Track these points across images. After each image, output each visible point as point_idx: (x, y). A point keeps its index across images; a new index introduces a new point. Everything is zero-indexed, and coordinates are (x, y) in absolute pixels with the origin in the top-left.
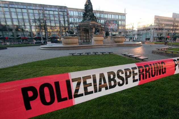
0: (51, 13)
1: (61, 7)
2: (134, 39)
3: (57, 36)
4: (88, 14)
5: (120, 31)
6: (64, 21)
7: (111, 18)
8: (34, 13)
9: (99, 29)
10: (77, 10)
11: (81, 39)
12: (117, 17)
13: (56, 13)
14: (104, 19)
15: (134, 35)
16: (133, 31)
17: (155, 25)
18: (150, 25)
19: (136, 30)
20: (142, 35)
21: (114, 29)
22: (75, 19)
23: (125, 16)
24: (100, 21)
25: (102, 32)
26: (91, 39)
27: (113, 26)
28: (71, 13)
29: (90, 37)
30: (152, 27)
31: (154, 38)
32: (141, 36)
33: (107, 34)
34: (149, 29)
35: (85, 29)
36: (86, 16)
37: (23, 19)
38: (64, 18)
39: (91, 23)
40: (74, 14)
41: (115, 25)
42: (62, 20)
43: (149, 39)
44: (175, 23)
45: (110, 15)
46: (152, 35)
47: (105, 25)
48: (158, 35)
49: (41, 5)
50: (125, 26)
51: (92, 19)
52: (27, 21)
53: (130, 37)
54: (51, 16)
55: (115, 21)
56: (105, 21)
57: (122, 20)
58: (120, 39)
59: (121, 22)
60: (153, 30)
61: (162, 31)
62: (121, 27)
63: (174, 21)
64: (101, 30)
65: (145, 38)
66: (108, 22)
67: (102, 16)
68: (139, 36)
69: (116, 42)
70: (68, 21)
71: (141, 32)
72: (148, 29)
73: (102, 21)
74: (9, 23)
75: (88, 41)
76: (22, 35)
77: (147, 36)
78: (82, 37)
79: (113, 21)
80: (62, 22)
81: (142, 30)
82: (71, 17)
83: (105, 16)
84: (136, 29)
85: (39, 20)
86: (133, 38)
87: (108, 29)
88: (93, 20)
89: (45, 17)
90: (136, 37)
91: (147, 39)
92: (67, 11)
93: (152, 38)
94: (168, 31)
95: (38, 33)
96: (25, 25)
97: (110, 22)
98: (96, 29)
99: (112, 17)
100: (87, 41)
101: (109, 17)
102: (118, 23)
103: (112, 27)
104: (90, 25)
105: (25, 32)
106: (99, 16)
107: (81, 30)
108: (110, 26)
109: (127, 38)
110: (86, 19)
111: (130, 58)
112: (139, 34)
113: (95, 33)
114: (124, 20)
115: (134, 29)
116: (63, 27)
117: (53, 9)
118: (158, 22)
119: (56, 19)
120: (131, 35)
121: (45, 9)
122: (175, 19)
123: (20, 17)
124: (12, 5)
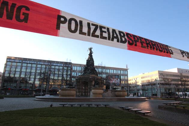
0: (57, 67)
1: (66, 63)
2: (139, 95)
3: (57, 88)
4: (89, 68)
5: (122, 85)
6: (67, 74)
7: (112, 73)
8: (41, 68)
9: (99, 82)
10: (80, 65)
11: (79, 92)
12: (119, 72)
13: (61, 68)
14: (106, 73)
15: (138, 90)
16: (136, 86)
17: (160, 80)
18: (155, 80)
19: (141, 84)
20: (147, 90)
21: (116, 83)
22: (78, 73)
23: (127, 71)
24: (102, 76)
25: (102, 86)
26: (90, 93)
27: (115, 80)
28: (74, 68)
29: (89, 90)
30: (157, 82)
31: (162, 93)
32: (147, 92)
33: (108, 88)
34: (155, 84)
35: (85, 81)
36: (87, 70)
37: (31, 72)
38: (67, 72)
39: (91, 76)
40: (77, 69)
41: (117, 80)
42: (65, 74)
43: (156, 95)
44: (182, 78)
45: (112, 70)
46: (159, 90)
47: (107, 80)
48: (166, 90)
49: (49, 62)
50: (127, 80)
51: (92, 73)
52: (34, 74)
53: (134, 92)
54: (56, 70)
55: (117, 76)
56: (107, 75)
57: (124, 75)
58: (121, 93)
59: (123, 76)
60: (159, 85)
61: (170, 86)
62: (123, 82)
63: (181, 76)
64: (101, 83)
65: (151, 93)
66: (110, 77)
67: (104, 71)
68: (144, 91)
69: (117, 96)
70: (71, 75)
71: (146, 87)
72: (153, 84)
73: (104, 76)
74: (17, 76)
75: (87, 94)
76: (24, 87)
77: (153, 91)
78: (81, 90)
79: (115, 76)
80: (65, 76)
81: (146, 85)
82: (74, 71)
83: (107, 71)
84: (139, 83)
85: (44, 73)
86: (138, 93)
87: (109, 83)
88: (94, 73)
89: (50, 71)
90: (141, 92)
91: (154, 94)
92: (71, 66)
93: (159, 93)
94: (177, 86)
95: (40, 85)
96: (30, 78)
97: (112, 76)
98: (95, 82)
99: (114, 72)
100: (85, 94)
101: (112, 71)
102: (120, 78)
103: (114, 82)
104: (90, 78)
105: (28, 84)
106: (101, 71)
107: (81, 83)
108: (111, 80)
109: (130, 93)
110: (87, 72)
111: (129, 112)
112: (143, 89)
113: (94, 86)
114: (127, 75)
115: (138, 84)
116: (65, 80)
117: (59, 65)
118: (163, 77)
119: (60, 73)
120: (135, 90)
121: (52, 64)
122: (181, 74)
123: (28, 70)
124: (25, 61)
